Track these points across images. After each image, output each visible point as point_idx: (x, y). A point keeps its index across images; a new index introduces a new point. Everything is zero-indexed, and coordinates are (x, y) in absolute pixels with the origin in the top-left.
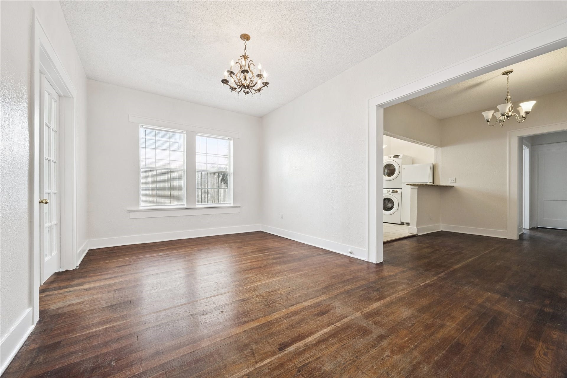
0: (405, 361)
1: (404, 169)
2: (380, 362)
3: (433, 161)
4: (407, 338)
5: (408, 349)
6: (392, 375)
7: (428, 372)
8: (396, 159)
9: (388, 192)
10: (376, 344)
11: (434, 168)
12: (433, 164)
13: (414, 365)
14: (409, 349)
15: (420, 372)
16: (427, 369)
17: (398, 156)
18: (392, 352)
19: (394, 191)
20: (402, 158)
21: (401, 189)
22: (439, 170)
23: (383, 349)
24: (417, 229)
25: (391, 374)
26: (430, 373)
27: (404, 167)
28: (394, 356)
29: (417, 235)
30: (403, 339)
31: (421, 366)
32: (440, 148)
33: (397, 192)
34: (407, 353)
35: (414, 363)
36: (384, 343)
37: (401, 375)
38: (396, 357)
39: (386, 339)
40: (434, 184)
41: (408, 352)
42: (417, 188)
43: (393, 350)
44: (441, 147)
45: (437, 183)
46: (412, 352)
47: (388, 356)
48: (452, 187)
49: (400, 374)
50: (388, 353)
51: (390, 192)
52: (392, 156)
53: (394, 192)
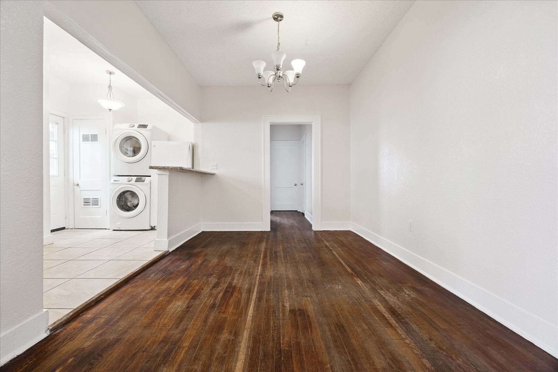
1: (154, 146)
3: (192, 140)
8: (142, 130)
9: (129, 181)
11: (193, 149)
12: (192, 143)
17: (145, 126)
19: (140, 178)
20: (151, 130)
21: (150, 176)
22: (199, 152)
24: (168, 243)
27: (153, 143)
29: (169, 251)
32: (200, 124)
33: (143, 181)
40: (193, 168)
42: (168, 174)
44: (201, 122)
45: (196, 169)
48: (214, 174)
51: (133, 182)
52: (137, 125)
53: (139, 181)
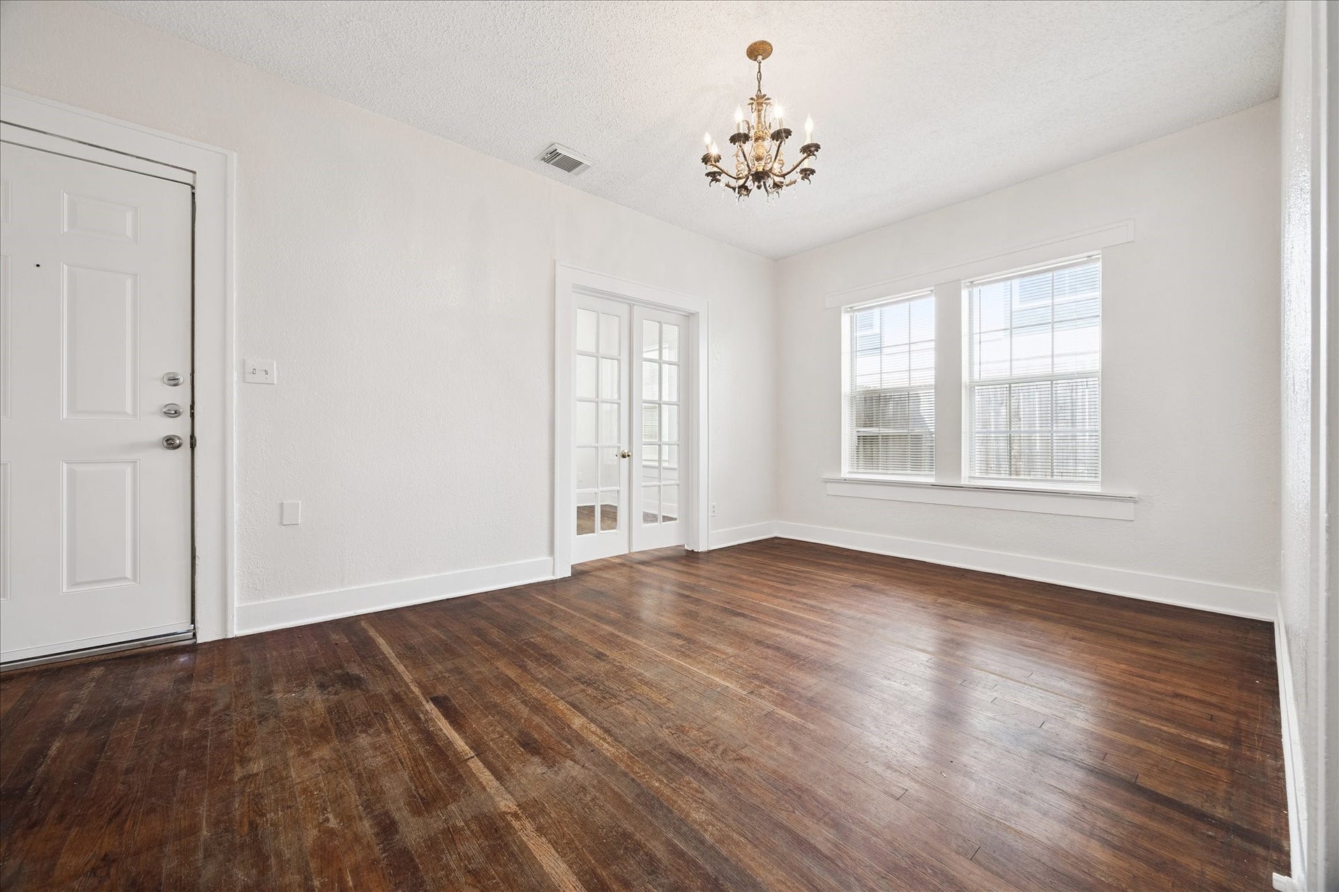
0: (289, 847)
2: (321, 805)
4: (351, 884)
5: (314, 869)
6: (280, 812)
7: (231, 876)
10: (372, 811)
13: (268, 858)
14: (312, 871)
15: (243, 862)
16: (238, 878)
18: (332, 833)
23: (350, 819)
25: (282, 811)
26: (225, 880)
28: (319, 831)
30: (356, 872)
31: (254, 871)
34: (307, 861)
35: (273, 861)
36: (366, 827)
37: (269, 825)
38: (311, 834)
39: (377, 835)
41: (307, 864)
43: (334, 837)
46: (299, 872)
47: (324, 821)
49: (271, 824)
50: (333, 823)
